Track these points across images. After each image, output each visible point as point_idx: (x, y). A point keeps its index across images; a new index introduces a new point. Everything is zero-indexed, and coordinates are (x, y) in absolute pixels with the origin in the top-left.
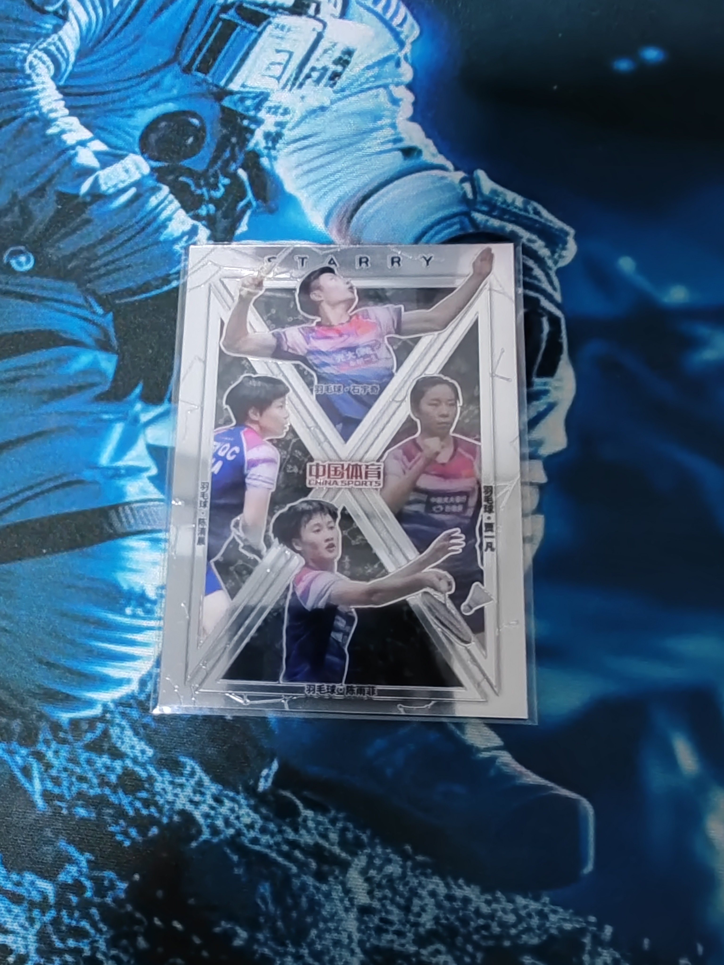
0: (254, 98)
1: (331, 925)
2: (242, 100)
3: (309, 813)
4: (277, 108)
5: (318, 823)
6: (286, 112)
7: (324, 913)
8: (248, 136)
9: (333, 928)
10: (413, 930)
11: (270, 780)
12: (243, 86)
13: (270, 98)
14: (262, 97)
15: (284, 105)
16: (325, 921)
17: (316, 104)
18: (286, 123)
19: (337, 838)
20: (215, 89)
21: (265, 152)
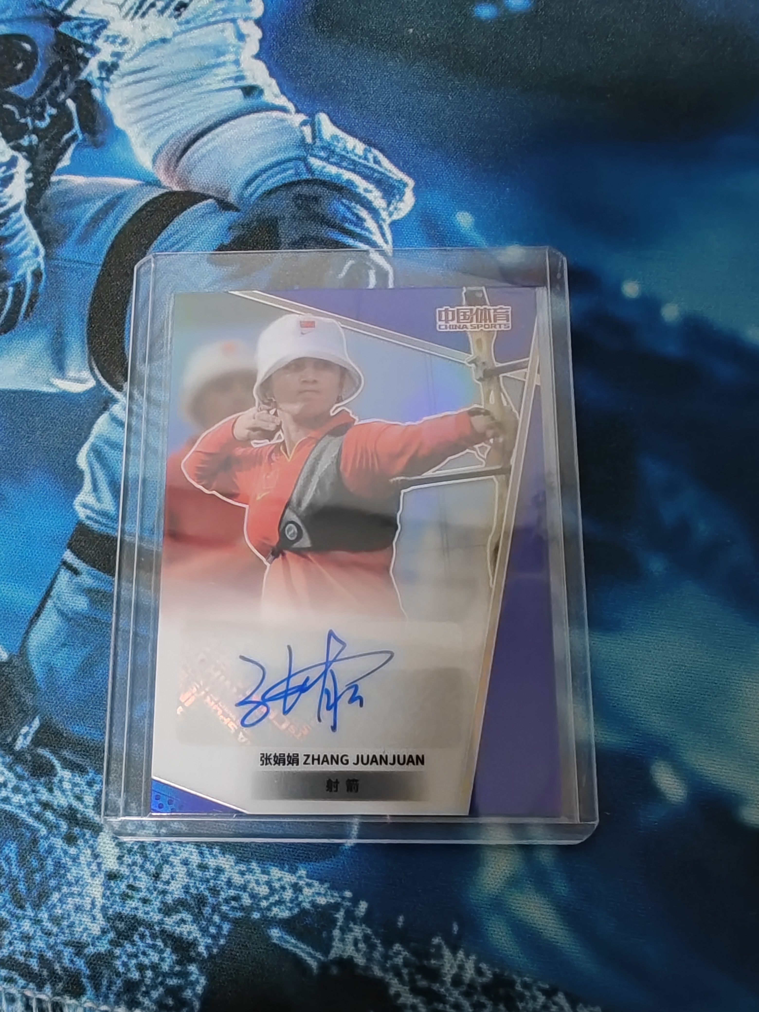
0: (92, 25)
1: (75, 889)
2: (79, 27)
3: (67, 774)
4: (116, 37)
5: (75, 785)
6: (125, 41)
7: (69, 876)
8: (82, 65)
9: (76, 892)
10: (160, 897)
11: (29, 738)
12: (83, 12)
13: (109, 27)
14: (101, 24)
15: (124, 35)
16: (70, 884)
17: (158, 36)
18: (124, 54)
19: (93, 802)
20: (52, 14)
21: (98, 83)
